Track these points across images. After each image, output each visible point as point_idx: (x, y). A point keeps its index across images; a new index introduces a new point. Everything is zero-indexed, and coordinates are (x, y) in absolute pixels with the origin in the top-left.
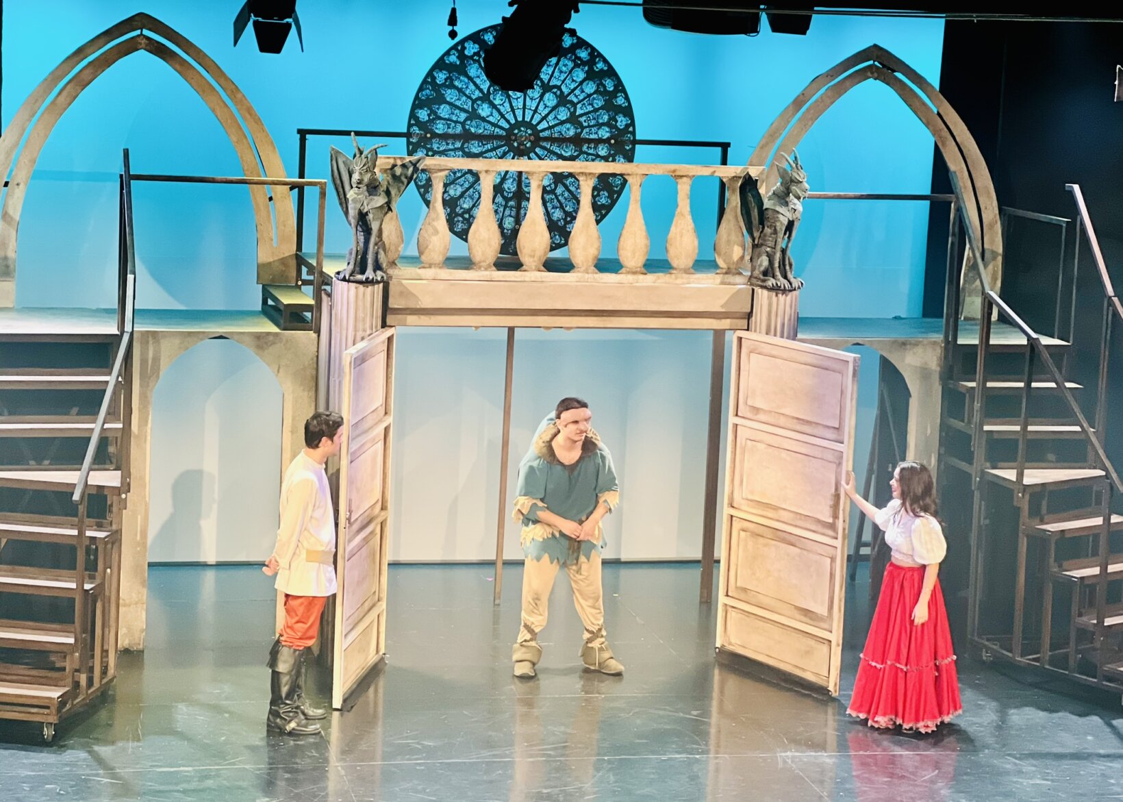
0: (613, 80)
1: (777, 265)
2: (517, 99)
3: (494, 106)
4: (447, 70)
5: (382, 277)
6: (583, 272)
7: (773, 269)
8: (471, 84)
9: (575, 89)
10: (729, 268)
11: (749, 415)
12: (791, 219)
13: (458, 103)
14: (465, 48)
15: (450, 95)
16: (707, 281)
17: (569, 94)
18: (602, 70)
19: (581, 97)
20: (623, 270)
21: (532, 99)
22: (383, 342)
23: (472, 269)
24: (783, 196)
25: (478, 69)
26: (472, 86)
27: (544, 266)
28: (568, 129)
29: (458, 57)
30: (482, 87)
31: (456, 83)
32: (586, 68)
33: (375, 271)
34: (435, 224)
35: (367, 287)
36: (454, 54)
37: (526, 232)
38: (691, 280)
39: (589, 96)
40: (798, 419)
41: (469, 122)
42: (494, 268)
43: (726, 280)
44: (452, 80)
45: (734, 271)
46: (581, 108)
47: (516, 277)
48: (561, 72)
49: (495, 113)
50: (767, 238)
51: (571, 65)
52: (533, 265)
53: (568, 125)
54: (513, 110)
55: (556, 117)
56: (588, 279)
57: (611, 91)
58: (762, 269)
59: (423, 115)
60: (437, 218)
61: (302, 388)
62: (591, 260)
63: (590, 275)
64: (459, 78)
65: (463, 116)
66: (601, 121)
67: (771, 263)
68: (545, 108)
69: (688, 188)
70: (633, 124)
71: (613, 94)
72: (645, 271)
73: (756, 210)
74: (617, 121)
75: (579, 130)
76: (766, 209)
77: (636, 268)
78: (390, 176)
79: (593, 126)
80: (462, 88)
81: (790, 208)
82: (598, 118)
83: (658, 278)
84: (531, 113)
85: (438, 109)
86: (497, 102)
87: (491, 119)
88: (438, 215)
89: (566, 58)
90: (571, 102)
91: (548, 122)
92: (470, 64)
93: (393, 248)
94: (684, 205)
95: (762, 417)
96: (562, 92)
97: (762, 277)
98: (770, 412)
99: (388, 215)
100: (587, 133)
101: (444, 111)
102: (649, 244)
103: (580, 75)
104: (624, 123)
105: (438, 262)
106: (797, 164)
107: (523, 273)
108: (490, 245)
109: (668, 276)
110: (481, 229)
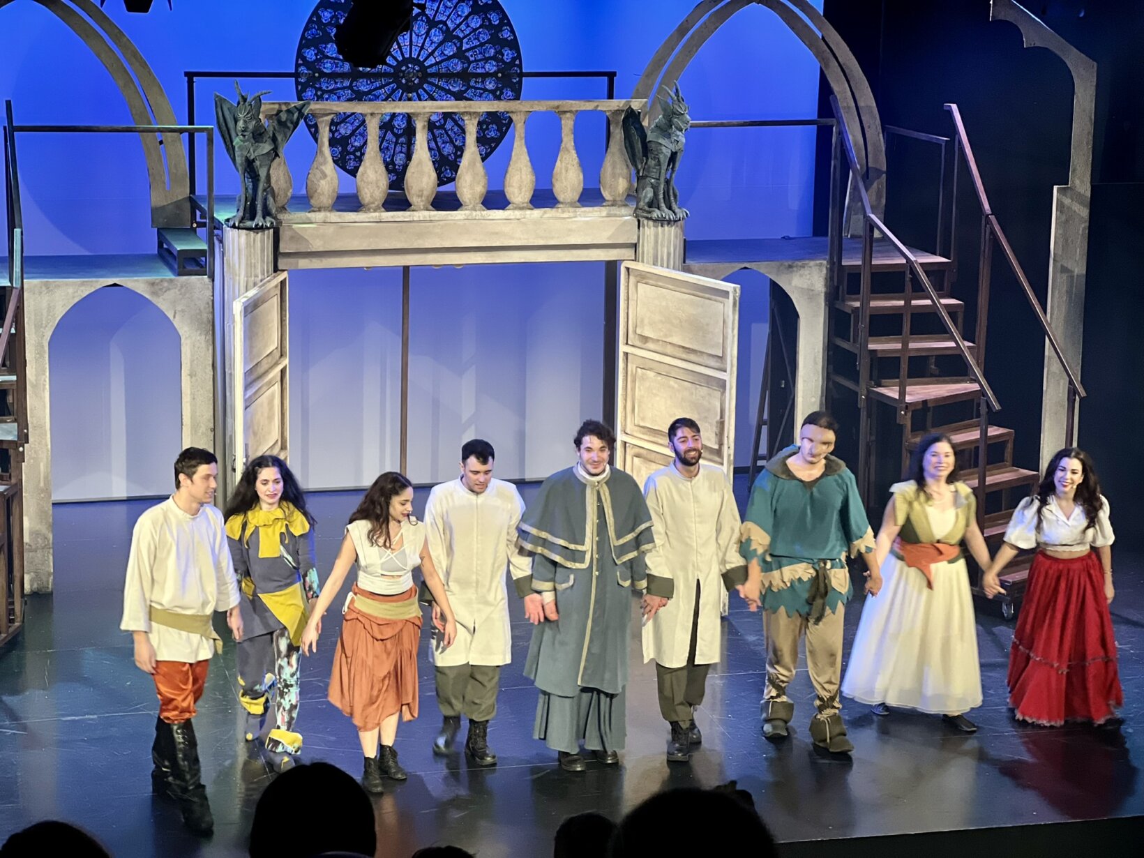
0: (498, 14)
1: (661, 196)
2: (403, 36)
4: (332, 9)
5: (272, 223)
6: (471, 210)
7: (657, 200)
10: (614, 201)
11: (638, 343)
12: (674, 151)
16: (593, 215)
17: (455, 29)
18: (487, 4)
19: (467, 32)
20: (510, 206)
21: (418, 36)
22: (276, 286)
23: (361, 211)
24: (665, 129)
27: (432, 205)
28: (455, 65)
32: (471, 3)
33: (264, 218)
34: (323, 168)
37: (413, 173)
38: (578, 213)
39: (474, 30)
40: (683, 347)
42: (383, 209)
43: (612, 213)
44: (338, 19)
45: (620, 203)
46: (467, 43)
47: (405, 217)
48: (446, 7)
50: (651, 170)
52: (422, 205)
53: (455, 61)
54: (400, 47)
56: (475, 216)
57: (497, 24)
58: (647, 200)
59: (310, 54)
60: (325, 163)
61: (199, 332)
62: (478, 197)
63: (478, 213)
66: (487, 55)
67: (656, 194)
68: (431, 44)
69: (572, 123)
70: (519, 57)
71: (499, 28)
72: (532, 207)
73: (639, 143)
74: (503, 55)
75: (466, 65)
76: (650, 142)
77: (524, 204)
78: (276, 122)
79: (480, 60)
81: (673, 140)
82: (484, 53)
83: (545, 213)
84: (418, 49)
85: (325, 48)
88: (325, 159)
90: (457, 37)
91: (435, 58)
93: (281, 193)
94: (568, 141)
95: (651, 345)
96: (448, 28)
97: (647, 208)
98: (658, 341)
99: (275, 161)
100: (474, 67)
101: (331, 50)
103: (465, 9)
104: (511, 56)
105: (327, 205)
106: (678, 96)
107: (412, 213)
108: (378, 187)
109: (554, 210)
110: (368, 171)
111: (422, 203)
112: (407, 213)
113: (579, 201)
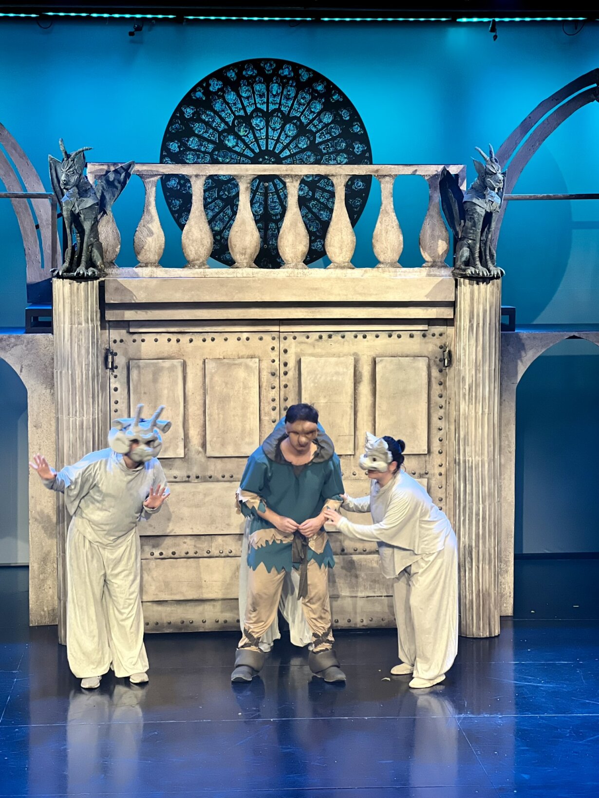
0: (348, 111)
1: (477, 255)
2: (260, 130)
3: (238, 137)
4: (194, 106)
6: (293, 268)
7: (474, 259)
8: (217, 118)
9: (314, 119)
10: (434, 262)
12: (489, 211)
13: (206, 135)
14: (210, 85)
15: (198, 128)
16: (413, 274)
17: (308, 124)
18: (338, 101)
19: (320, 127)
20: (332, 265)
21: (274, 130)
23: (186, 267)
24: (481, 190)
25: (222, 104)
26: (218, 120)
27: (254, 262)
28: (309, 157)
29: (203, 93)
30: (227, 120)
31: (203, 117)
32: (323, 100)
33: (87, 268)
34: (150, 226)
35: (81, 283)
36: (200, 91)
37: (237, 232)
38: (398, 273)
39: (327, 125)
41: (216, 153)
43: (432, 273)
44: (199, 115)
45: (439, 264)
46: (320, 137)
47: (228, 274)
48: (300, 104)
49: (241, 144)
50: (468, 230)
51: (308, 97)
52: (245, 262)
53: (309, 153)
54: (257, 140)
55: (297, 146)
56: (298, 274)
57: (348, 120)
58: (463, 259)
59: (174, 147)
60: (152, 220)
61: (42, 386)
62: (300, 256)
63: (300, 271)
64: (205, 113)
65: (211, 147)
66: (339, 148)
67: (472, 253)
68: (286, 138)
69: (392, 186)
70: (369, 150)
71: (350, 124)
72: (353, 266)
73: (456, 205)
74: (353, 148)
75: (319, 157)
76: (466, 202)
77: (344, 263)
78: (104, 182)
79: (332, 153)
80: (209, 122)
81: (487, 201)
82: (336, 146)
83: (366, 272)
84: (274, 142)
85: (188, 141)
86: (242, 134)
87: (237, 149)
88: (152, 217)
89: (304, 91)
90: (311, 131)
91: (290, 151)
92: (216, 99)
94: (388, 203)
96: (301, 123)
97: (463, 267)
100: (326, 159)
101: (193, 143)
102: (355, 240)
103: (318, 107)
104: (361, 149)
105: (154, 261)
106: (491, 157)
107: (236, 270)
108: (203, 245)
109: (375, 269)
110: (193, 229)
111: (245, 261)
112: (231, 270)
113: (399, 261)
